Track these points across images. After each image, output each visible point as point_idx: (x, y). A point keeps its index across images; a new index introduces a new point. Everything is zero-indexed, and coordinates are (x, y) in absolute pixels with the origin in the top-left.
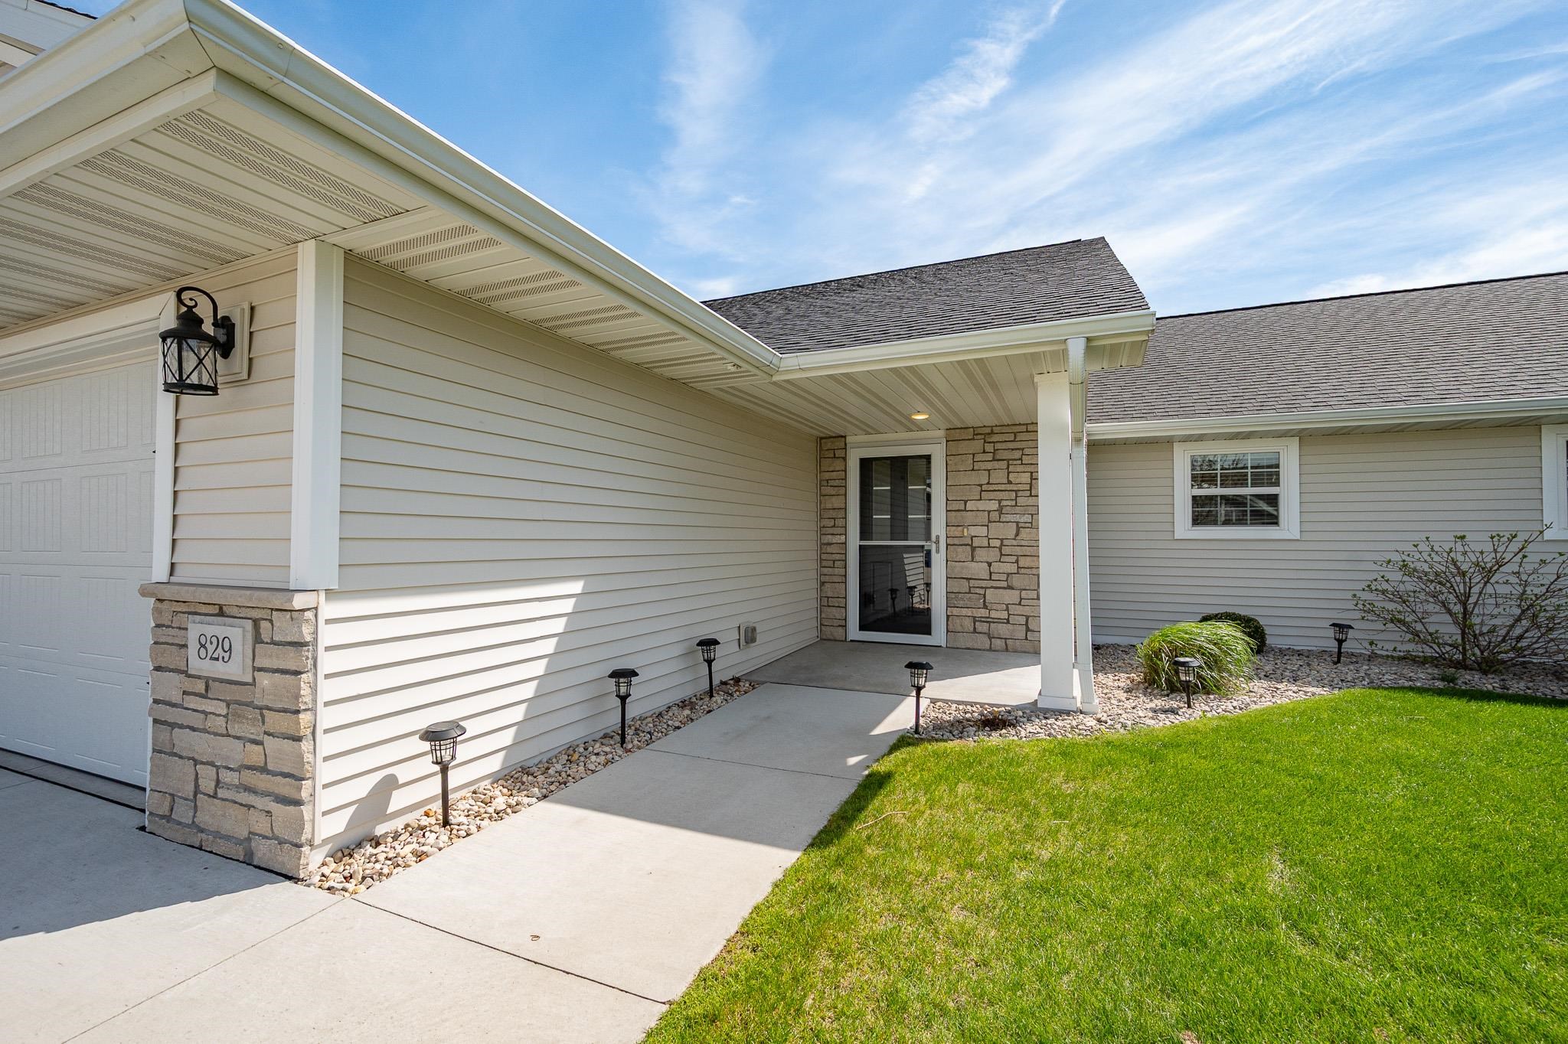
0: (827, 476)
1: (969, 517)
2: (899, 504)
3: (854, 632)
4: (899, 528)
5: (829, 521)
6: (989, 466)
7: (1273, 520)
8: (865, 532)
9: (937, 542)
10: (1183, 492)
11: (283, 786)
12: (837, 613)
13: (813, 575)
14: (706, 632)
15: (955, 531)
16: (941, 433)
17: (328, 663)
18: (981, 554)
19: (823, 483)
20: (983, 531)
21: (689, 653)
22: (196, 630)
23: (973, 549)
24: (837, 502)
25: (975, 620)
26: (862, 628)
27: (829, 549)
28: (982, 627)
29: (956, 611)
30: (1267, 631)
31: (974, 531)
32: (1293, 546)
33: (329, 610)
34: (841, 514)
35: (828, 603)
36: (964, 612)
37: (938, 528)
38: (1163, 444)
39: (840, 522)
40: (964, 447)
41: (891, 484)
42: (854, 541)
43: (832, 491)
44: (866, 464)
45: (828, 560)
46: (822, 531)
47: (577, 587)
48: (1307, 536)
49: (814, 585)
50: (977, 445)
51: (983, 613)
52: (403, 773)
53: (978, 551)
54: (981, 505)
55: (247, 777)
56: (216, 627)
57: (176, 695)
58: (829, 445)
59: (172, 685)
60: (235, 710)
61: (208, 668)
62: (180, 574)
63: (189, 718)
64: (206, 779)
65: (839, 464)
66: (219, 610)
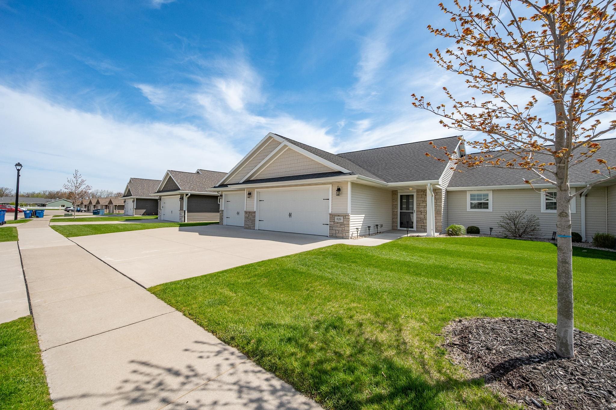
0: (394, 198)
1: (421, 207)
2: (408, 203)
3: (399, 228)
4: (408, 208)
5: (394, 207)
6: (424, 197)
7: (487, 208)
8: (401, 209)
9: (415, 211)
10: (469, 201)
11: (347, 231)
12: (396, 224)
13: (391, 217)
14: (377, 224)
15: (418, 209)
16: (416, 190)
17: (351, 220)
18: (423, 213)
19: (393, 199)
20: (423, 209)
21: (374, 227)
22: (336, 218)
23: (421, 212)
24: (396, 203)
25: (421, 226)
26: (400, 227)
27: (394, 212)
28: (423, 227)
29: (418, 224)
30: (480, 231)
31: (421, 209)
32: (491, 213)
33: (351, 216)
34: (396, 205)
35: (394, 222)
36: (419, 224)
37: (415, 208)
38: (465, 191)
39: (396, 207)
40: (420, 193)
41: (406, 200)
42: (399, 211)
43: (395, 201)
44: (401, 196)
45: (394, 214)
46: (393, 209)
47: (364, 215)
48: (494, 211)
49: (391, 219)
50: (422, 193)
51: (423, 224)
52: (354, 233)
53: (422, 213)
54: (423, 204)
55: (342, 231)
56: (338, 217)
57: (333, 224)
58: (394, 192)
59: (332, 223)
60: (341, 225)
61: (338, 221)
62: (333, 212)
63: (335, 226)
64: (337, 232)
65: (396, 196)
66: (339, 216)
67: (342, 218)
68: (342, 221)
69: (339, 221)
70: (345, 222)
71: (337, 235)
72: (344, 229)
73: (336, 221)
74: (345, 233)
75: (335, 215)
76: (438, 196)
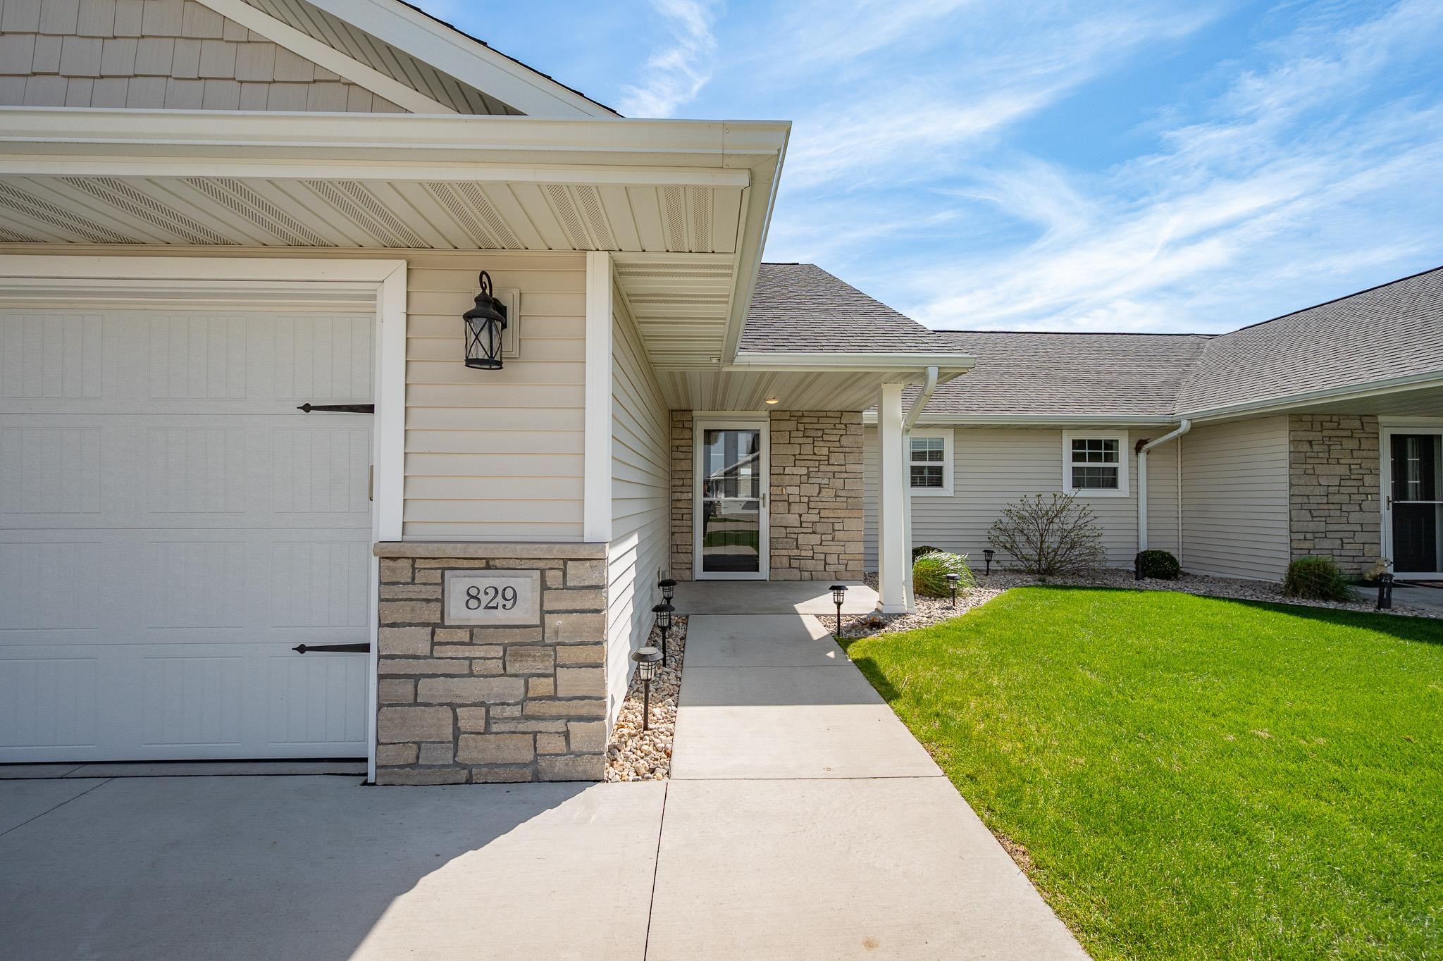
0: (677, 443)
1: (786, 479)
3: (699, 573)
4: (731, 487)
5: (679, 481)
6: (801, 440)
7: (940, 483)
8: (708, 490)
9: (764, 499)
12: (685, 558)
13: (668, 527)
15: (777, 490)
16: (767, 413)
18: (795, 508)
19: (673, 449)
20: (795, 490)
22: (457, 584)
23: (789, 504)
24: (685, 465)
25: (790, 558)
26: (706, 569)
27: (679, 505)
28: (795, 563)
29: (777, 553)
31: (790, 490)
32: (950, 500)
34: (689, 476)
35: (677, 550)
36: (782, 552)
37: (764, 487)
39: (688, 482)
40: (784, 426)
41: (728, 452)
42: (699, 497)
43: (682, 455)
44: (708, 435)
45: (678, 514)
46: (672, 489)
47: (636, 540)
48: (960, 494)
49: (668, 535)
50: (793, 424)
51: (796, 552)
53: (793, 506)
54: (796, 471)
55: (532, 708)
56: (486, 581)
57: (424, 648)
58: (679, 417)
59: (418, 641)
60: (514, 650)
61: (479, 616)
62: (415, 533)
63: (443, 667)
64: (471, 719)
65: (687, 434)
66: (489, 565)
67: (526, 585)
68: (525, 612)
69: (499, 617)
70: (555, 622)
71: (471, 751)
72: (542, 686)
73: (457, 611)
74: (560, 726)
75: (448, 566)
76: (851, 439)
